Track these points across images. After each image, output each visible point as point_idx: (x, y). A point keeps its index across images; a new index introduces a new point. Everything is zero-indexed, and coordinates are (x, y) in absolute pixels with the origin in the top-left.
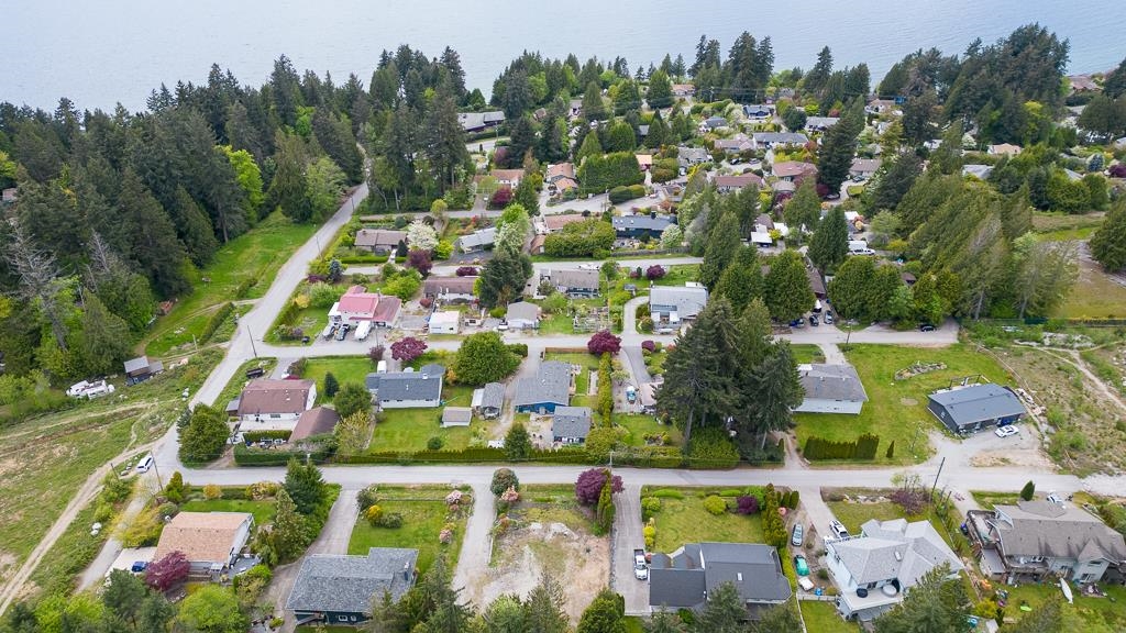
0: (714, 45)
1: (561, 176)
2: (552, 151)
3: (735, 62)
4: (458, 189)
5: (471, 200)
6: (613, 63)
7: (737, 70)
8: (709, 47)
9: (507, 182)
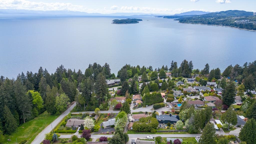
0: (175, 63)
1: (137, 99)
2: (134, 91)
3: (183, 67)
4: (105, 104)
5: (108, 107)
6: (149, 68)
7: (183, 69)
8: (174, 64)
9: (120, 101)
